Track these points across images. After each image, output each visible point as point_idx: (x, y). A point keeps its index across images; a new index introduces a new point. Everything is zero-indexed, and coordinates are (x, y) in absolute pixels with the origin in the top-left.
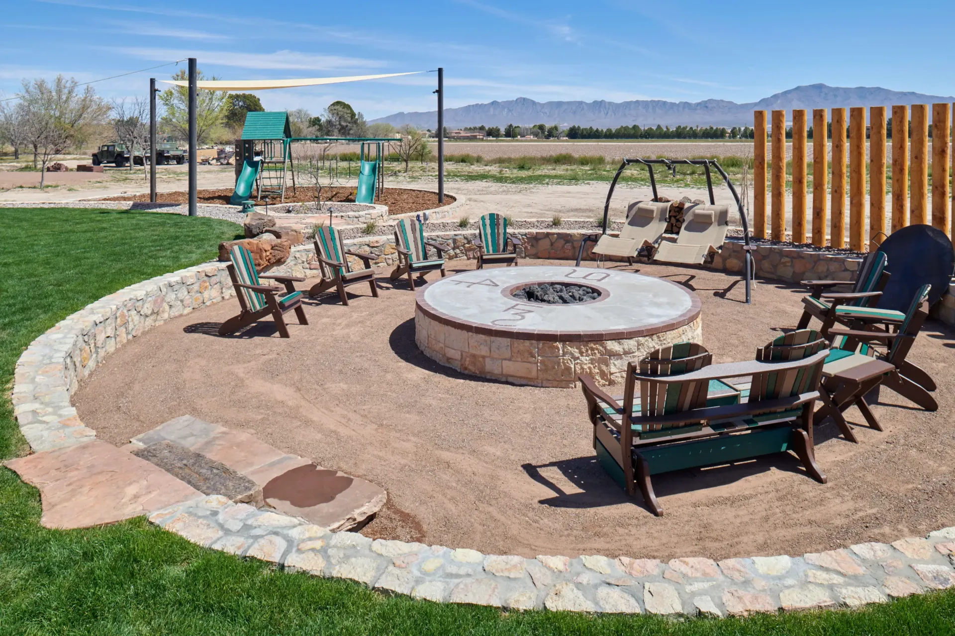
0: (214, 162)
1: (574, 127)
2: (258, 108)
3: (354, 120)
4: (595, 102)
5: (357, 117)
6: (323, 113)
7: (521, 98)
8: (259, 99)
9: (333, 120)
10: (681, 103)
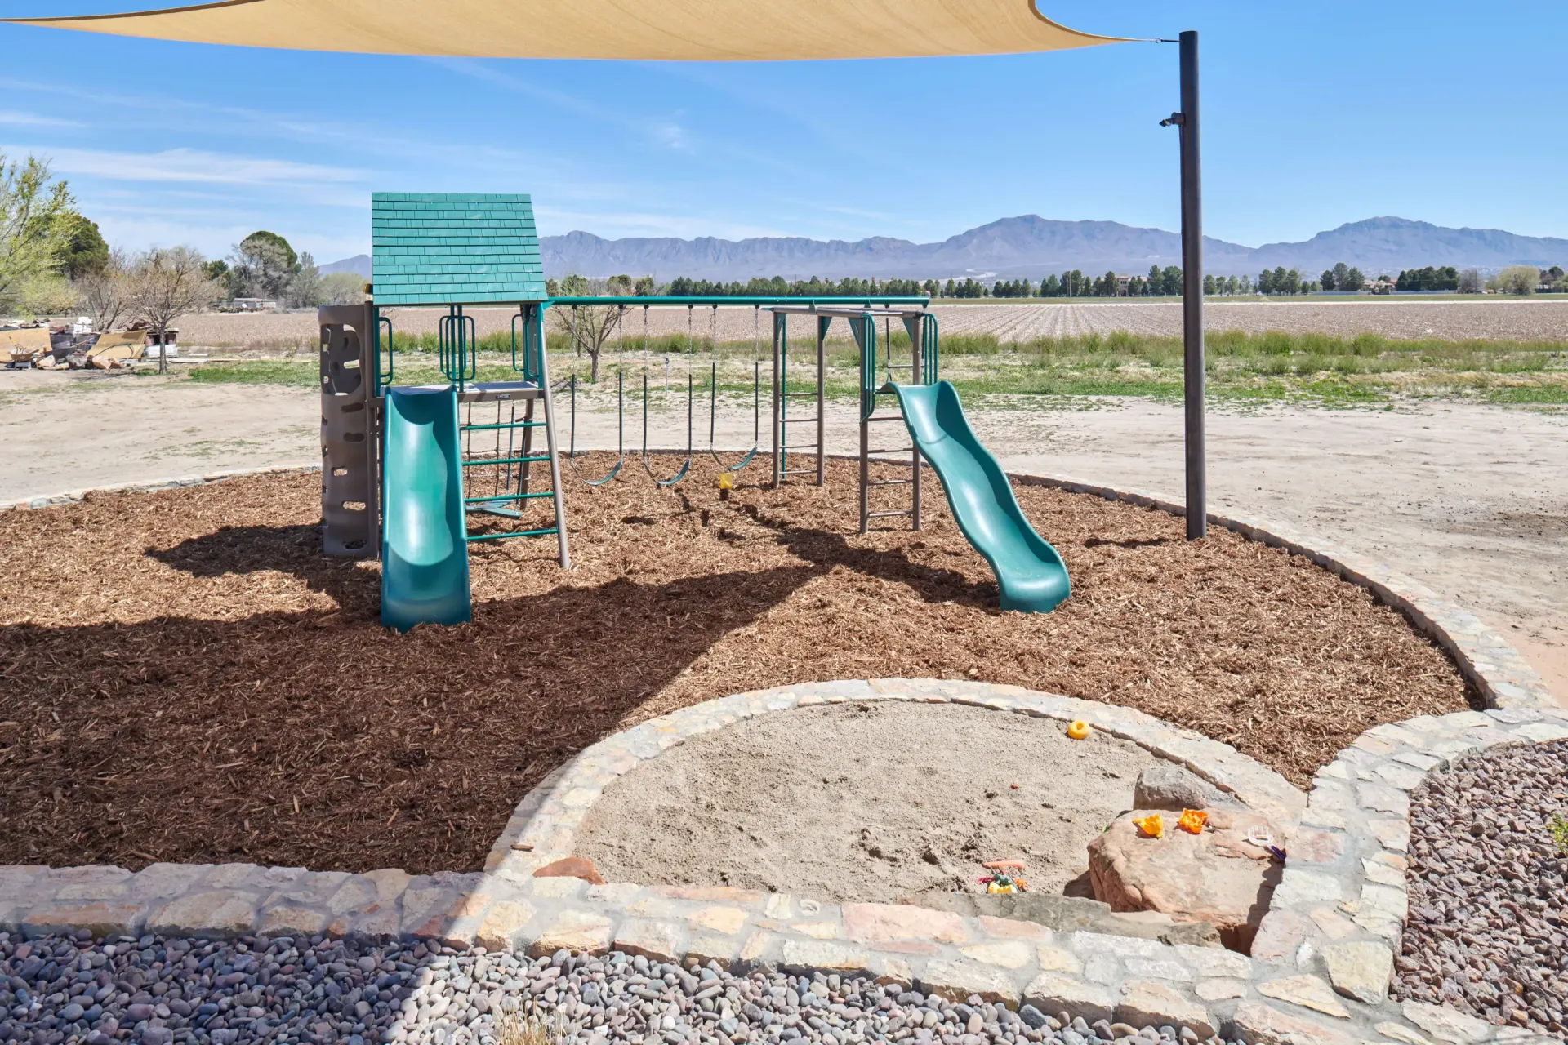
0: (49, 361)
1: (681, 279)
2: (94, 243)
3: (293, 266)
4: (698, 240)
5: (299, 261)
6: (232, 253)
7: (576, 232)
8: (96, 226)
9: (252, 266)
10: (832, 242)
